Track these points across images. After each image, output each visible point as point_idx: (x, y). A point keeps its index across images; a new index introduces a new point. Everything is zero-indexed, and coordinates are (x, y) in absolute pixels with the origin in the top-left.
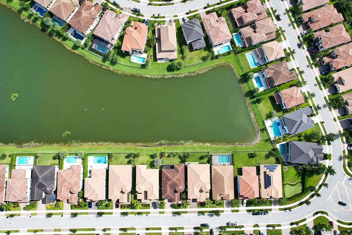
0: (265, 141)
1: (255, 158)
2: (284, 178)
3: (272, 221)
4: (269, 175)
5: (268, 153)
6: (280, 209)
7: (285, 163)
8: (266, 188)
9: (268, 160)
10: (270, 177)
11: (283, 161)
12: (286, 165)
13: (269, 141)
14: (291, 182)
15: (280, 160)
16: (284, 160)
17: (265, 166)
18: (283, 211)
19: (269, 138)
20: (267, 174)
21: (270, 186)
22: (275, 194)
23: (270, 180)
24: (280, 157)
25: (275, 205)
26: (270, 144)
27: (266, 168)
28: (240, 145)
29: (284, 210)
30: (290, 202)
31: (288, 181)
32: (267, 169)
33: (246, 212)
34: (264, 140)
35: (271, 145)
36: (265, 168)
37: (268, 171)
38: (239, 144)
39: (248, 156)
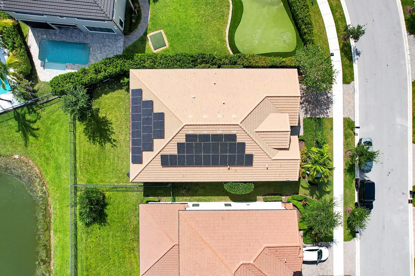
0: (31, 138)
1: (107, 194)
2: (203, 56)
3: (399, 120)
4: (180, 145)
5: (81, 127)
6: (348, 79)
7: (130, 43)
8: (248, 161)
9: (114, 127)
10: (188, 136)
11: (120, 52)
12: (143, 40)
13: (28, 117)
14: (223, 16)
15: (111, 70)
16: (119, 47)
17: (137, 160)
18: (355, 66)
19: (12, 114)
20: (173, 151)
21: (239, 140)
22: (281, 111)
23: (205, 137)
24: (97, 71)
25: (329, 102)
26: (44, 113)
27: (145, 154)
28: (48, 256)
29: (351, 59)
30: (315, 31)
31: (220, 32)
32: (150, 148)
33: (357, 242)
34: (22, 142)
35: (49, 109)
36: (147, 156)
37: (158, 144)
38: (44, 262)
39: (96, 226)
